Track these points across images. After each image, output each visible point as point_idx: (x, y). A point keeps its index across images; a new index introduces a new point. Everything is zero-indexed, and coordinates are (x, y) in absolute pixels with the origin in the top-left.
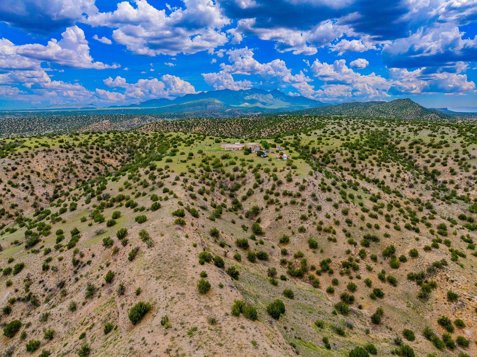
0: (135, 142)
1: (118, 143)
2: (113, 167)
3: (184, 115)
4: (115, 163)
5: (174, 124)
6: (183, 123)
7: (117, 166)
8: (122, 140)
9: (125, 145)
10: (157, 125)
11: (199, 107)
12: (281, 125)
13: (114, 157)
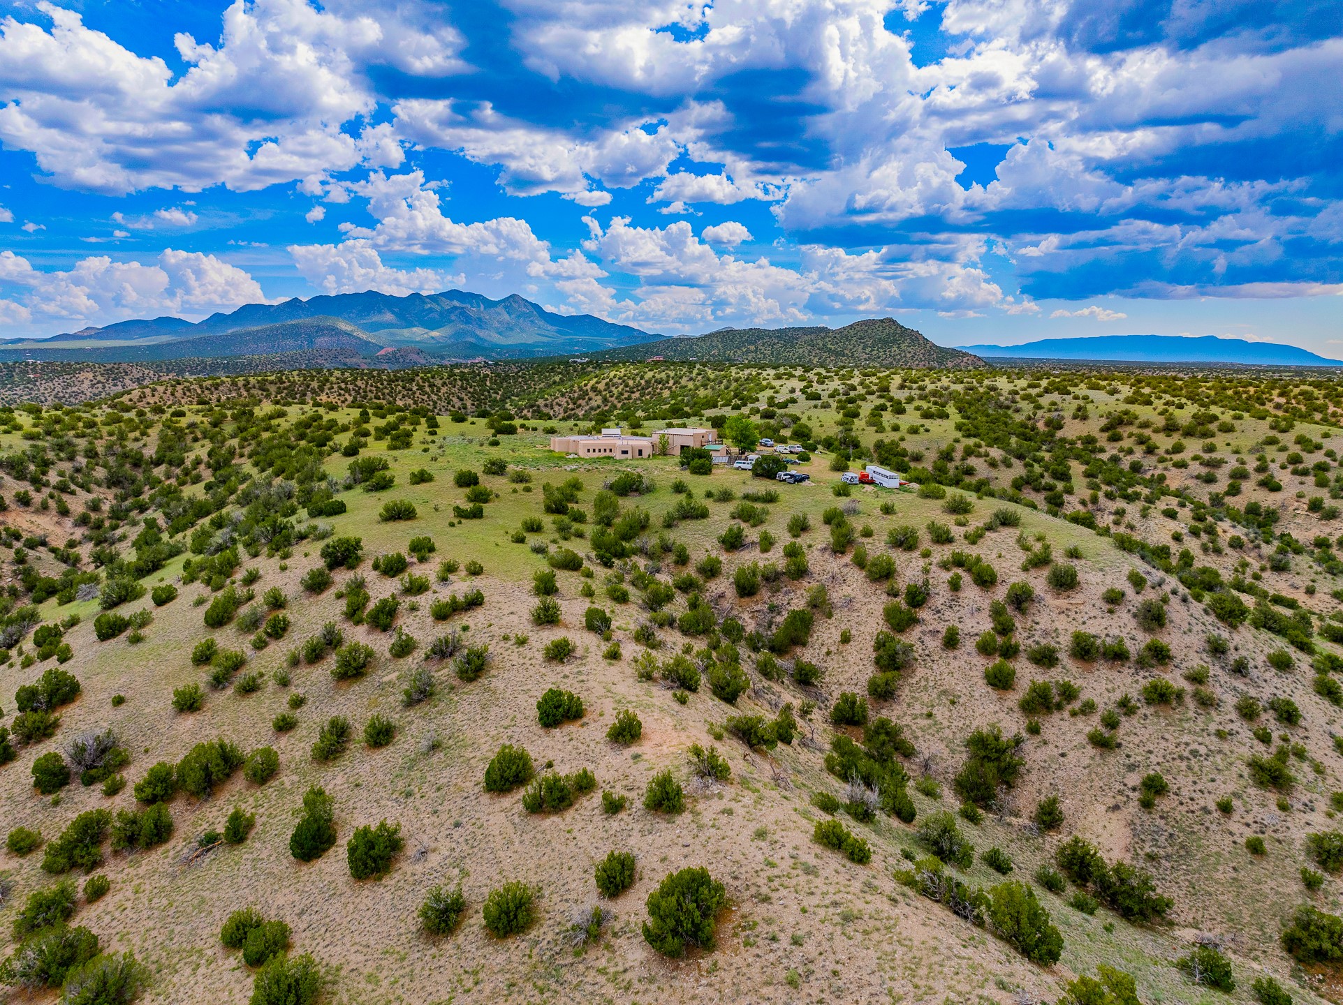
0: (136, 440)
1: (60, 448)
2: (53, 550)
3: (250, 364)
4: (58, 530)
5: (240, 384)
6: (272, 382)
7: (72, 544)
8: (78, 436)
9: (91, 454)
10: (179, 388)
11: (290, 342)
12: (601, 386)
13: (52, 503)
